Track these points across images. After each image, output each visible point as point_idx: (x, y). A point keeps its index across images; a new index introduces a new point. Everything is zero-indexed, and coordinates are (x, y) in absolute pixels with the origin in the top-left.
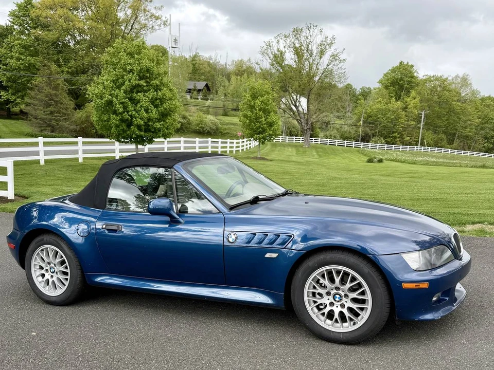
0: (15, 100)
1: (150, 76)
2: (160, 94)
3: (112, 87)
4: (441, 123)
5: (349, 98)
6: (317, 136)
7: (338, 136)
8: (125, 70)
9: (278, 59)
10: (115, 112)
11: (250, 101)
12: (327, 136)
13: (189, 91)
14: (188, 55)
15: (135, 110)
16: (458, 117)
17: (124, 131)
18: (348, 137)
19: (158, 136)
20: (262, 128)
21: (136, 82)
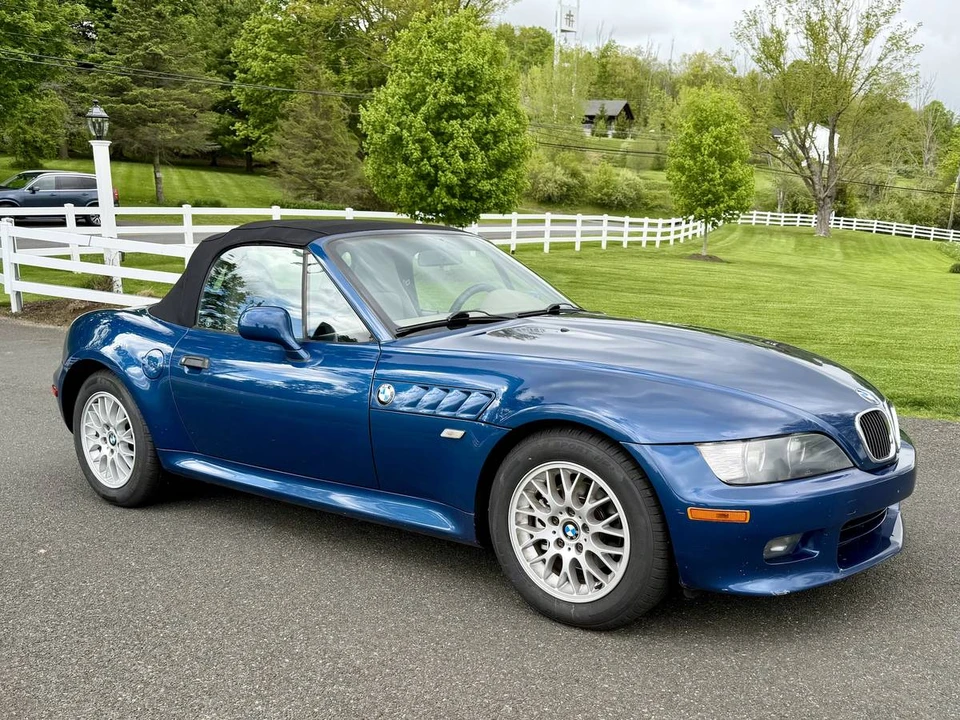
0: (260, 137)
1: (475, 85)
2: (493, 121)
3: (403, 109)
5: (931, 133)
6: (853, 214)
7: (900, 215)
8: (428, 74)
9: (771, 49)
10: (406, 160)
11: (691, 136)
12: (875, 215)
13: (590, 119)
14: (592, 46)
15: (443, 155)
17: (423, 198)
18: (924, 218)
19: (485, 207)
20: (714, 194)
21: (448, 99)
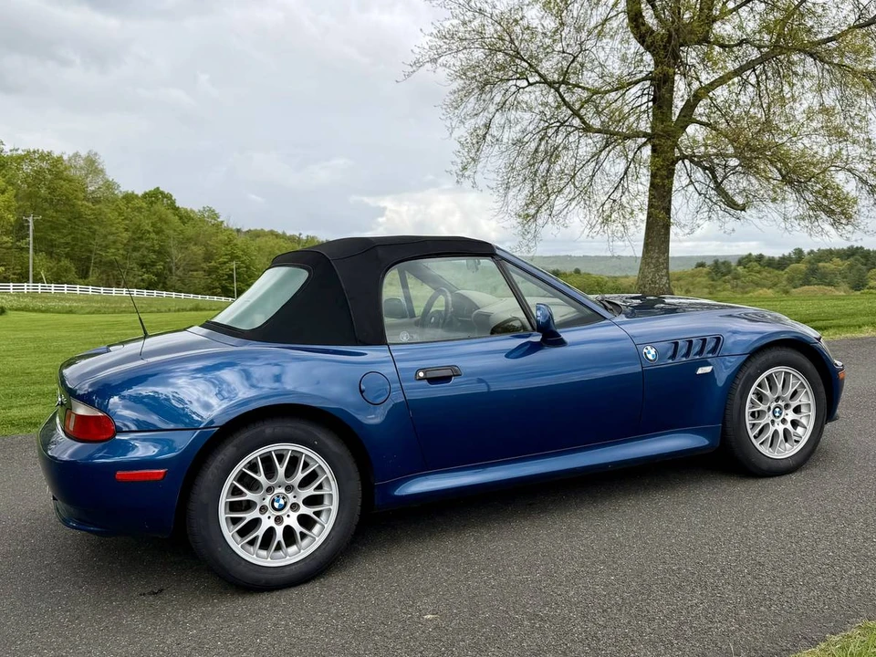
4: (59, 238)
16: (90, 228)
